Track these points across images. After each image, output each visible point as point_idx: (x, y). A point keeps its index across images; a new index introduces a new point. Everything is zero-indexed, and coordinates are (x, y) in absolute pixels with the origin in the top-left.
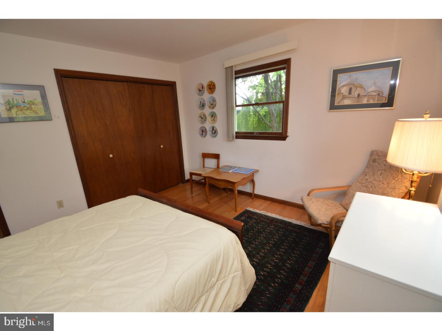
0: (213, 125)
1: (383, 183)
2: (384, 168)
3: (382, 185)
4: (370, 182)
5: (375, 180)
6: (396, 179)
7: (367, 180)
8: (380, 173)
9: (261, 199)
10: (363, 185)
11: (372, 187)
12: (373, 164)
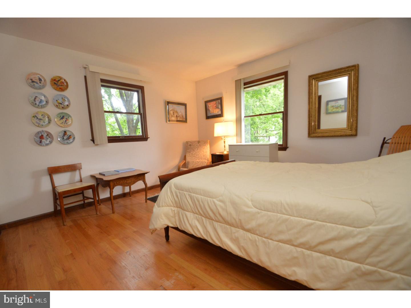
0: (64, 129)
1: (201, 152)
2: (197, 146)
3: (201, 153)
4: (195, 154)
5: (196, 152)
6: (205, 149)
7: (192, 154)
8: (196, 149)
9: (135, 194)
10: (192, 156)
11: (197, 155)
12: (190, 147)
